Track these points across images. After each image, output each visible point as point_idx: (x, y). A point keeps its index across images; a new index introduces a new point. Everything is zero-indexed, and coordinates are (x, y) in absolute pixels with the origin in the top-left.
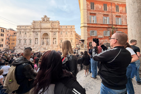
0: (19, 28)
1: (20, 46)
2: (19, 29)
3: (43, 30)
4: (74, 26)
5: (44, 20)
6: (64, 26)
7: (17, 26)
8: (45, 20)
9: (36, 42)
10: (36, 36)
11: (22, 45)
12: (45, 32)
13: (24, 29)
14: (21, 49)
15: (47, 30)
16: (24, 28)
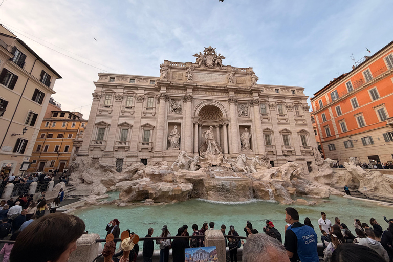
0: (107, 81)
1: (97, 154)
2: (104, 86)
3: (200, 95)
4: (302, 89)
5: (204, 63)
6: (269, 87)
7: (101, 75)
8: (210, 62)
9: (174, 140)
10: (173, 114)
11: (110, 148)
12: (208, 100)
13: (125, 87)
14: (102, 167)
15: (215, 94)
16: (127, 82)
